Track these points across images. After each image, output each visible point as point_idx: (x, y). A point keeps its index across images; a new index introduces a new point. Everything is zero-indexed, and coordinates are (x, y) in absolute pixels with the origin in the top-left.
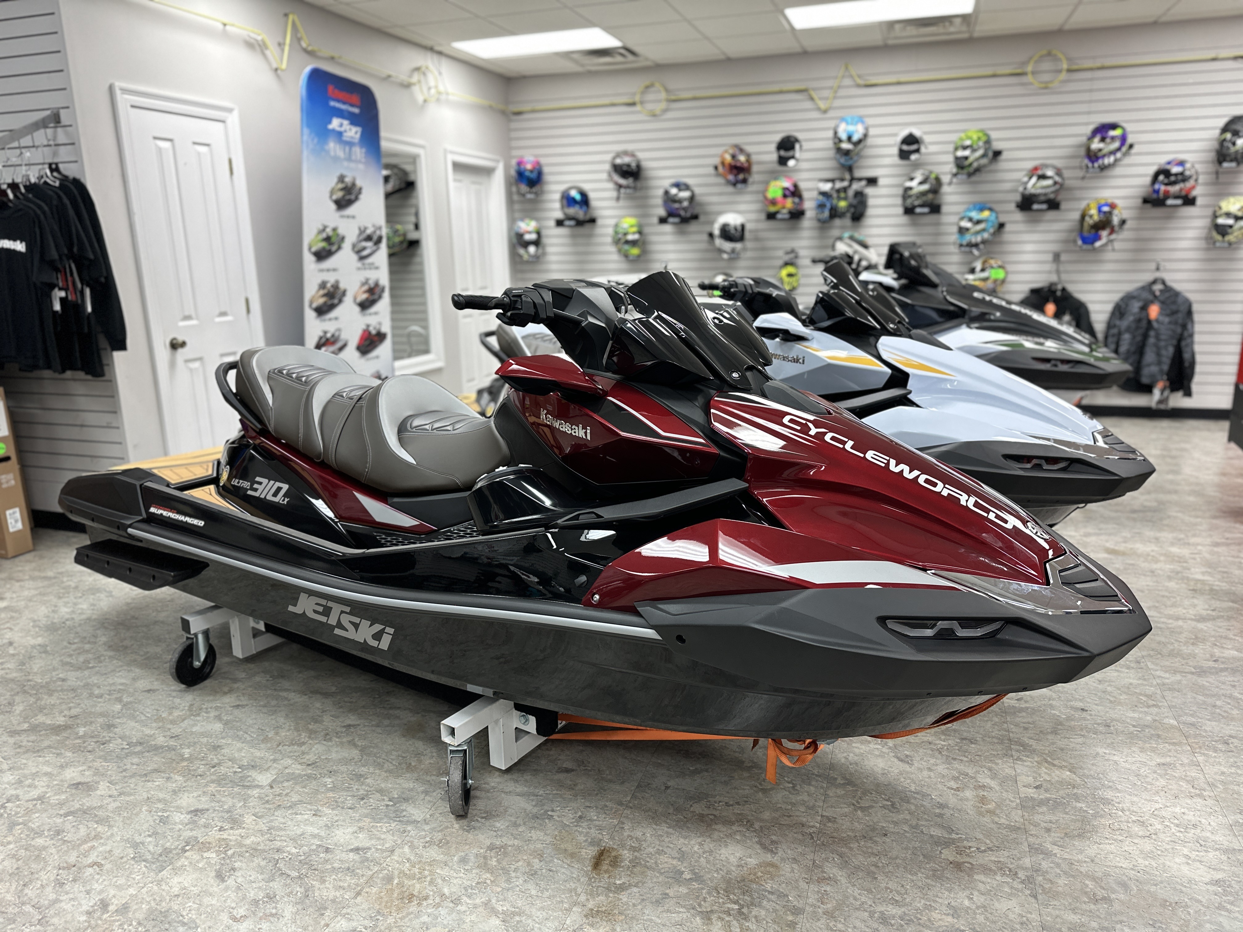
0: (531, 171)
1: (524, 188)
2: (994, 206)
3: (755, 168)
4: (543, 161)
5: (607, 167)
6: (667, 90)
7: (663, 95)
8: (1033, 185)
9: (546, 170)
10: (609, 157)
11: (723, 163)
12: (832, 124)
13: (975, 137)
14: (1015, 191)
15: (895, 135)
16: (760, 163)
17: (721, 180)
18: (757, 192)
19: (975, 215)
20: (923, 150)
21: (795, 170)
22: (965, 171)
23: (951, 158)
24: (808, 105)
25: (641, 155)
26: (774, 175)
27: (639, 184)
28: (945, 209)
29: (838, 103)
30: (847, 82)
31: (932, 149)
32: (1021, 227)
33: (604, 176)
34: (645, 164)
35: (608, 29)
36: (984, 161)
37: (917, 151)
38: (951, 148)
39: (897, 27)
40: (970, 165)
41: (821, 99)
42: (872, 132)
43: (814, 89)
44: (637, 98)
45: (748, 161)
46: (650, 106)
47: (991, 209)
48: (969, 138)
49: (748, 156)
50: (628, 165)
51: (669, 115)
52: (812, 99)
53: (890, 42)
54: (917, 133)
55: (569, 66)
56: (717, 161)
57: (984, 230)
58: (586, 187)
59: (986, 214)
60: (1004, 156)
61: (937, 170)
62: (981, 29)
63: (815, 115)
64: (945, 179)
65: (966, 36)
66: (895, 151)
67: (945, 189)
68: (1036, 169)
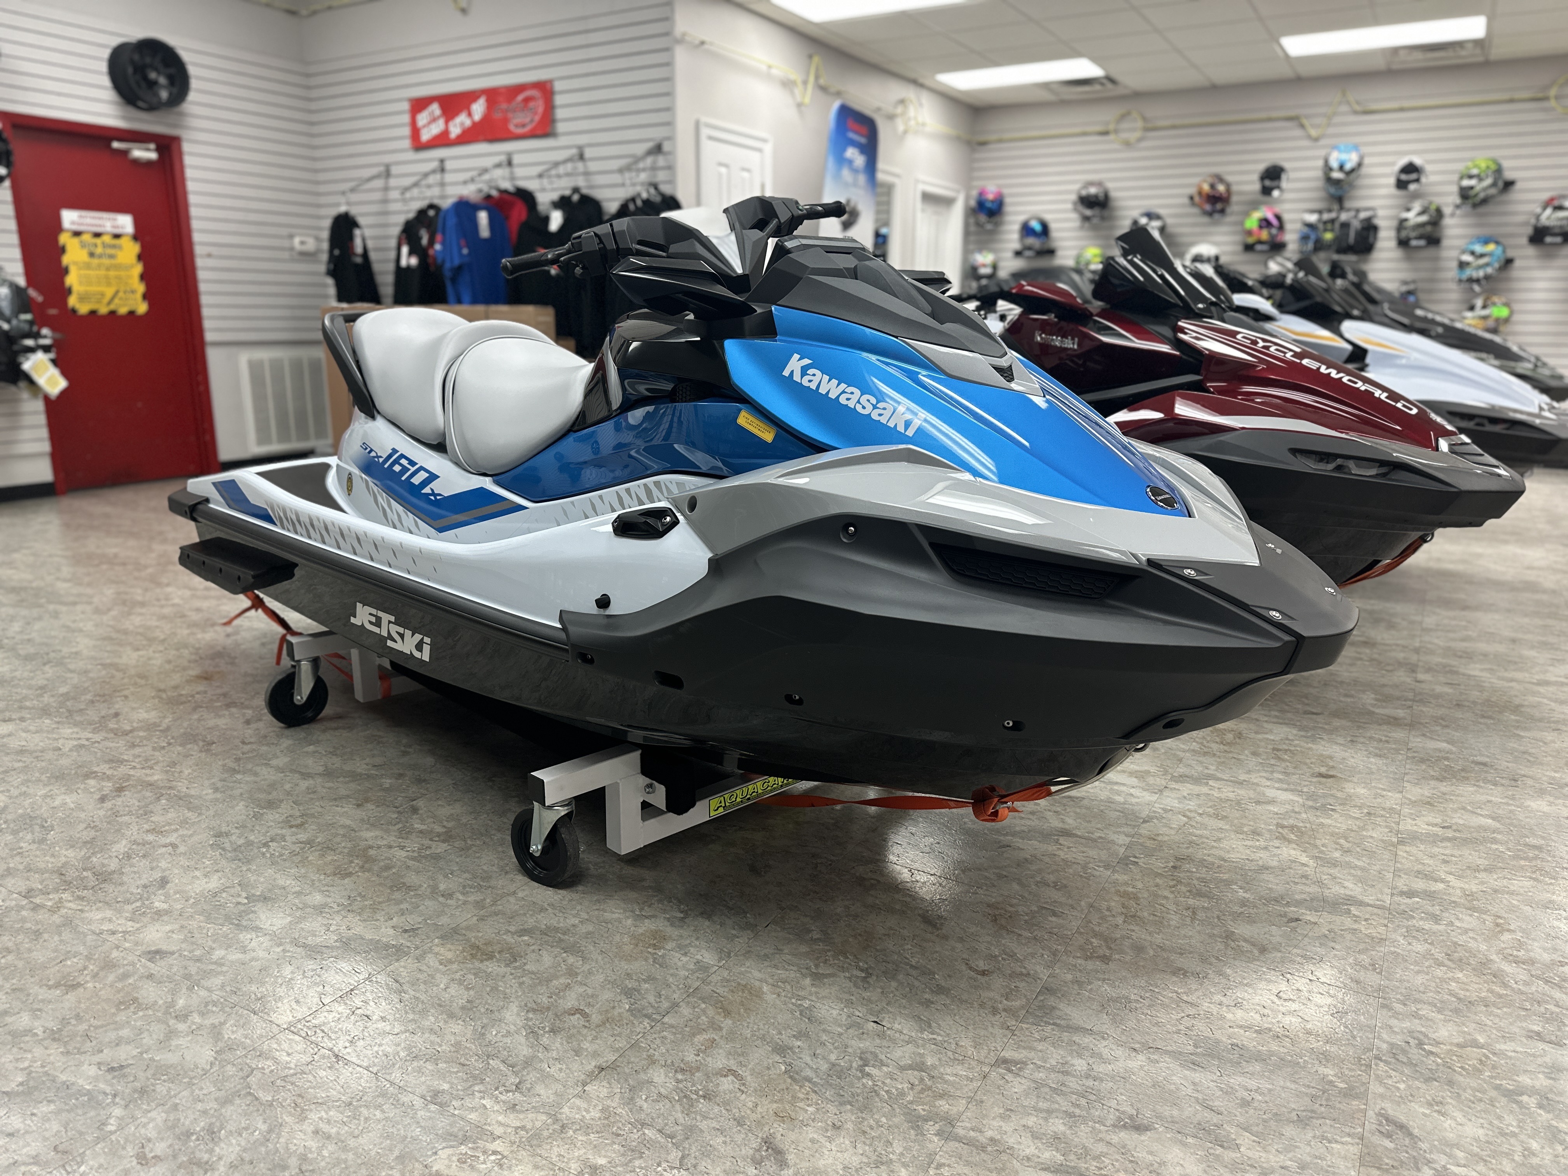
0: (992, 202)
1: (983, 218)
2: (1501, 240)
3: (1234, 199)
4: (1006, 191)
5: (1074, 197)
6: (1144, 119)
7: (1140, 124)
8: (1548, 217)
9: (1008, 200)
10: (1076, 187)
11: (1200, 193)
12: (1322, 153)
13: (1483, 165)
14: (1526, 224)
15: (1393, 164)
16: (1241, 193)
17: (1195, 210)
18: (1236, 224)
19: (1478, 248)
20: (1423, 180)
21: (1279, 201)
22: (1470, 201)
23: (1455, 189)
24: (1298, 132)
25: (1110, 185)
26: (1254, 205)
27: (1106, 213)
28: (1445, 243)
29: (1331, 130)
30: (1344, 108)
31: (1432, 178)
32: (1533, 263)
33: (1069, 206)
34: (1113, 194)
35: (1095, 60)
36: (1493, 191)
37: (1417, 180)
38: (1455, 177)
39: (1402, 53)
40: (1476, 195)
41: (1313, 126)
42: (1367, 161)
43: (1307, 117)
44: (1111, 127)
45: (1228, 191)
46: (1124, 135)
47: (1497, 243)
48: (1476, 166)
49: (1228, 186)
50: (1096, 196)
51: (1143, 144)
52: (1302, 126)
53: (1395, 67)
54: (1418, 161)
55: (1047, 96)
56: (1193, 191)
57: (1487, 265)
58: (1048, 217)
59: (1491, 247)
60: (1518, 186)
61: (1438, 201)
62: (1497, 52)
63: (1306, 143)
64: (1447, 210)
65: (1481, 59)
66: (1392, 181)
67: (1447, 221)
68: (1552, 200)
